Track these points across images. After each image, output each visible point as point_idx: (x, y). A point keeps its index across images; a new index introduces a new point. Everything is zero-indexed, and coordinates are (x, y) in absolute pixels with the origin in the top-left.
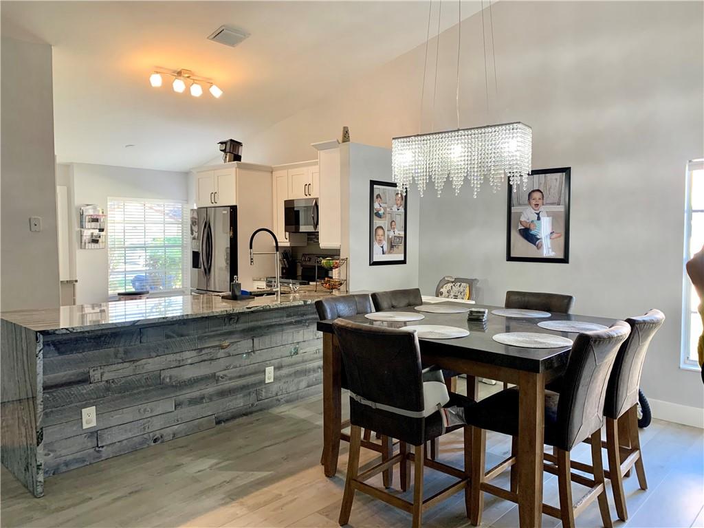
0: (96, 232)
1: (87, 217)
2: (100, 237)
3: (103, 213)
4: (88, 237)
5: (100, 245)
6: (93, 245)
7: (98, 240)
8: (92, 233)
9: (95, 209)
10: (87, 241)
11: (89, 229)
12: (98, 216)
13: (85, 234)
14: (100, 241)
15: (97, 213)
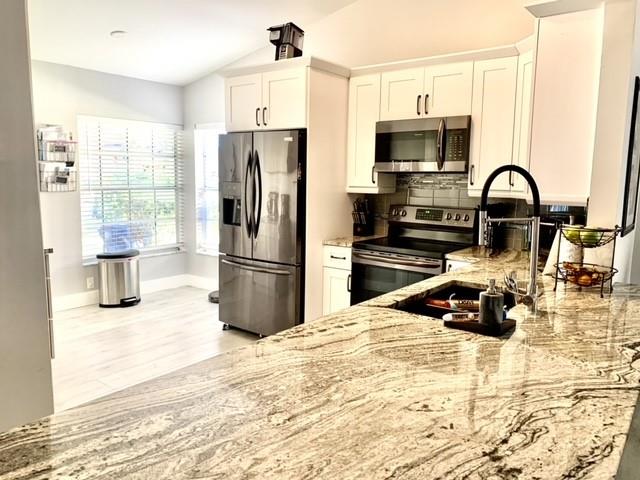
0: (63, 167)
1: (48, 144)
2: (68, 174)
3: (71, 138)
4: (50, 174)
5: (70, 186)
6: (59, 187)
7: (66, 179)
8: (57, 169)
9: (59, 130)
10: (49, 180)
11: (51, 161)
12: (66, 142)
13: (45, 170)
14: (69, 179)
15: (62, 138)
